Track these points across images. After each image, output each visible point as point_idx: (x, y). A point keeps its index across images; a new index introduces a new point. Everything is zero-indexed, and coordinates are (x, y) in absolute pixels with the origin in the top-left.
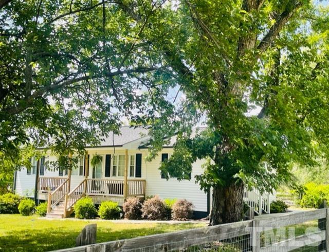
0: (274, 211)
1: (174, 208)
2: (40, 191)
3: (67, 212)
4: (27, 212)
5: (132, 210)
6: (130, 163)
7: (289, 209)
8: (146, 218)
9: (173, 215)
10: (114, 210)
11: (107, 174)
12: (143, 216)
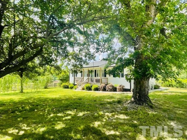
0: (155, 88)
1: (118, 87)
2: (75, 82)
3: (83, 88)
4: (72, 88)
5: (103, 88)
6: (102, 72)
7: (160, 88)
8: (107, 91)
9: (117, 90)
10: (97, 88)
11: (95, 76)
12: (106, 90)
